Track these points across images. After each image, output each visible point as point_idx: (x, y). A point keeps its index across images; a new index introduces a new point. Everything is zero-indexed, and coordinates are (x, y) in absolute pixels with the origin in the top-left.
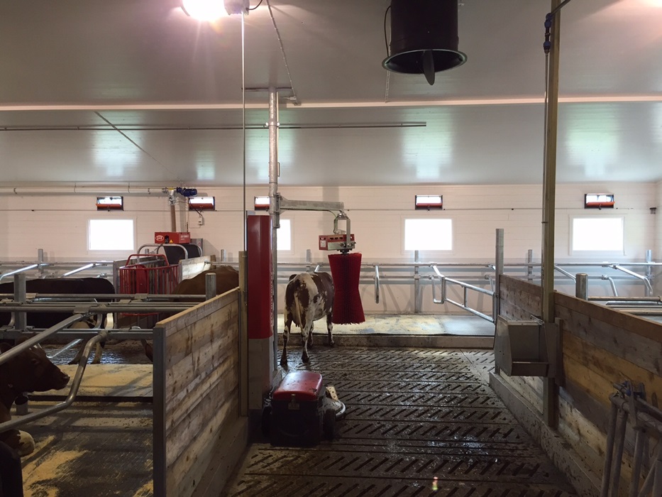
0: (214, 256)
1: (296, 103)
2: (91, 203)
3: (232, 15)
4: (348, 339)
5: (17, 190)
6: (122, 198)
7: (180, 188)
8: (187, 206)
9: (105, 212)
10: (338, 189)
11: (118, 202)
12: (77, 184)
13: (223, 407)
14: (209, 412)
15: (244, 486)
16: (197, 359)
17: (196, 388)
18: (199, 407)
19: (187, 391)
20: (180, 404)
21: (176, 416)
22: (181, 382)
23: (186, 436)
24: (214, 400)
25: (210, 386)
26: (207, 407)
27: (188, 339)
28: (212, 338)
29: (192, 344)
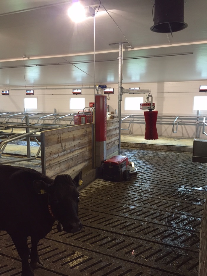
0: (113, 112)
1: (132, 49)
2: (71, 91)
3: (88, 17)
4: (158, 147)
5: (47, 88)
6: (81, 90)
7: (100, 85)
8: (104, 92)
9: (75, 95)
10: (164, 83)
11: (79, 91)
12: (66, 85)
13: (82, 164)
14: (72, 164)
15: (86, 191)
16: (64, 145)
17: (64, 155)
18: (66, 161)
19: (59, 155)
20: (54, 159)
21: (52, 162)
22: (55, 152)
23: (58, 170)
24: (75, 161)
25: (73, 155)
26: (71, 162)
27: (59, 138)
28: (74, 139)
29: (61, 140)
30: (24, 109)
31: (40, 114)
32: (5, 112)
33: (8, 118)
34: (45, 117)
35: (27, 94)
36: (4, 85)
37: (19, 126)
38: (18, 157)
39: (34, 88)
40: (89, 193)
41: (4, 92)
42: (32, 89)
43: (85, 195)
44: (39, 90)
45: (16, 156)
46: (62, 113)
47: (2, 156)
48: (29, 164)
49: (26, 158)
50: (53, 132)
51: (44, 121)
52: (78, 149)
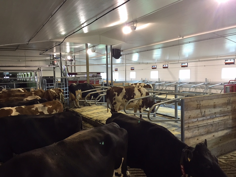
6: (234, 60)
11: (232, 61)
12: (218, 56)
13: (223, 131)
14: (212, 129)
15: (226, 157)
16: (203, 111)
17: (203, 120)
18: (205, 126)
19: (198, 120)
20: (193, 122)
21: (190, 125)
22: (194, 116)
23: (196, 133)
24: (216, 127)
25: (213, 122)
26: (211, 128)
27: (198, 105)
28: (215, 107)
29: (200, 106)
30: (179, 79)
31: (192, 83)
32: (164, 82)
33: (165, 86)
34: (196, 86)
35: (182, 67)
36: (164, 60)
37: (169, 93)
38: (168, 118)
39: (188, 61)
40: (228, 160)
41: (165, 66)
42: (186, 62)
43: (224, 162)
44: (192, 63)
45: (167, 117)
46: (212, 82)
47: (156, 115)
48: (176, 125)
49: (174, 119)
50: (192, 99)
51: (195, 89)
52: (219, 117)
